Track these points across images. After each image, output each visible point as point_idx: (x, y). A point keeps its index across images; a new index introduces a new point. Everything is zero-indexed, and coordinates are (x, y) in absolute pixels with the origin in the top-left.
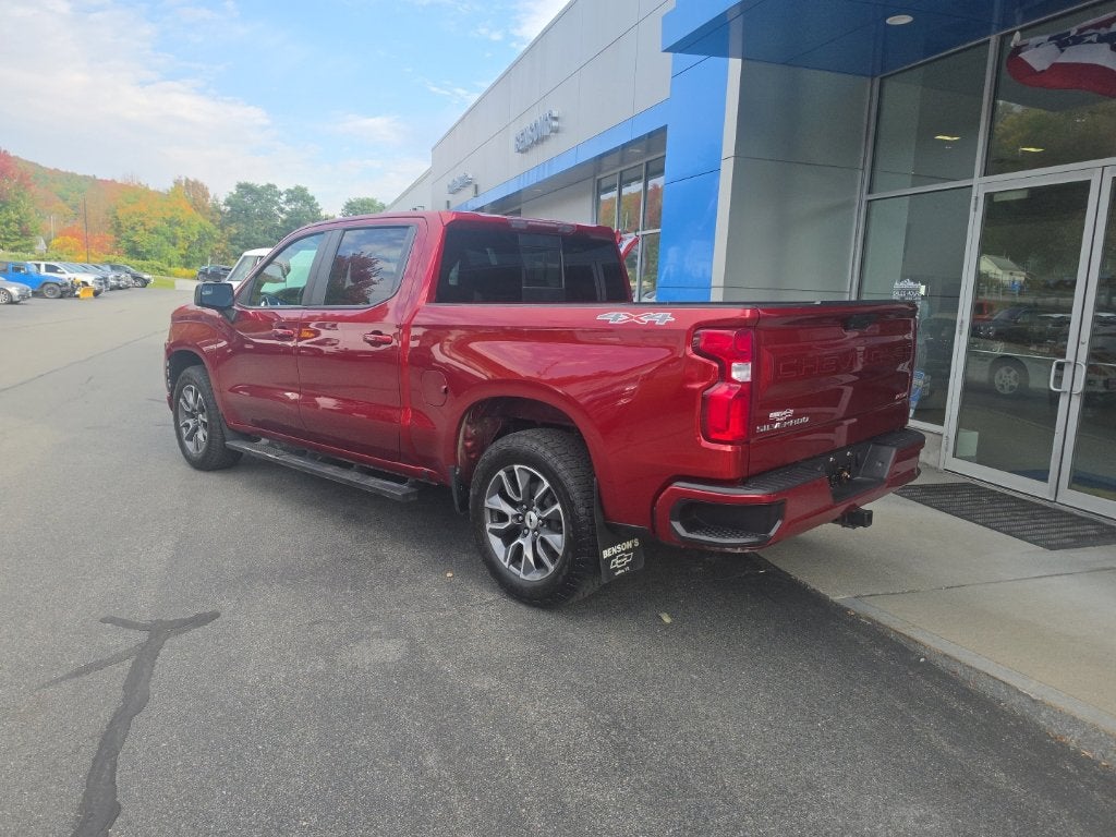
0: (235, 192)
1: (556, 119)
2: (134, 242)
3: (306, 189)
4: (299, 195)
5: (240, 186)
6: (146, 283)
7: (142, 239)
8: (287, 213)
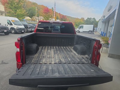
0: (87, 19)
2: (76, 24)
4: (94, 19)
8: (92, 21)
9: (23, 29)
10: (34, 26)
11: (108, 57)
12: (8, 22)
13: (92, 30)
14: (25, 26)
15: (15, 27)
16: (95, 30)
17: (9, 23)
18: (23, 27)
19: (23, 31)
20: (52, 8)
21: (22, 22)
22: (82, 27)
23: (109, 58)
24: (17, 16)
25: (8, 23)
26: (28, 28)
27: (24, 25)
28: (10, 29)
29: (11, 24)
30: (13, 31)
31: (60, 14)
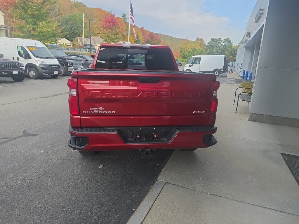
0: (210, 41)
1: (262, 10)
2: (184, 55)
3: (229, 39)
4: (227, 40)
5: (212, 39)
6: (182, 64)
7: (187, 54)
8: (223, 46)
9: (57, 68)
10: (80, 60)
11: (249, 120)
12: (20, 50)
13: (221, 66)
14: (59, 61)
15: (37, 62)
16: (229, 69)
17: (22, 52)
18: (55, 62)
19: (56, 73)
20: (124, 16)
21: (53, 51)
22: (197, 61)
23: (250, 122)
24: (38, 36)
25: (19, 52)
26: (66, 65)
27: (58, 58)
28: (24, 68)
29: (28, 57)
30: (33, 73)
31: (142, 29)
